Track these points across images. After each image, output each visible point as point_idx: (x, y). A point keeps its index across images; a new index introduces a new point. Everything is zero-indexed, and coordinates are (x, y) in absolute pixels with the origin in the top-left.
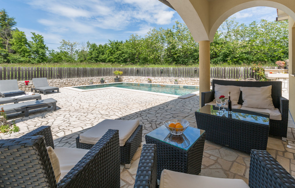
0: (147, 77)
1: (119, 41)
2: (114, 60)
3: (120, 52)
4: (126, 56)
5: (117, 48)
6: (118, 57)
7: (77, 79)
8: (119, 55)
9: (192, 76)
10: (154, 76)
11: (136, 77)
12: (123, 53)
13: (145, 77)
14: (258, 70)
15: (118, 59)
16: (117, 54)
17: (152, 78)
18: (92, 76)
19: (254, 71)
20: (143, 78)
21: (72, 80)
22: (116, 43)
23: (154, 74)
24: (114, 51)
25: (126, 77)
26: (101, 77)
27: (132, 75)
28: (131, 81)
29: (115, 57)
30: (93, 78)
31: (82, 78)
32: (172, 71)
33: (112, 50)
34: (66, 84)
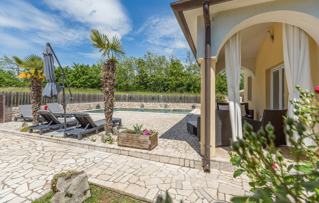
0: (139, 103)
1: (85, 64)
2: (80, 85)
3: (87, 77)
4: (95, 81)
5: (83, 72)
6: (85, 81)
7: (78, 104)
8: (86, 80)
9: (178, 102)
10: (146, 102)
11: (128, 103)
12: (90, 78)
13: (138, 103)
14: (221, 98)
15: (85, 84)
16: (84, 79)
17: (145, 104)
18: (89, 102)
19: (219, 99)
20: (136, 103)
21: (74, 106)
22: (82, 67)
23: (146, 100)
24: (80, 75)
25: (118, 102)
26: (97, 103)
27: (125, 101)
28: (123, 107)
29: (81, 81)
30: (90, 103)
31: (81, 104)
32: (162, 98)
33: (76, 74)
34: (69, 109)
